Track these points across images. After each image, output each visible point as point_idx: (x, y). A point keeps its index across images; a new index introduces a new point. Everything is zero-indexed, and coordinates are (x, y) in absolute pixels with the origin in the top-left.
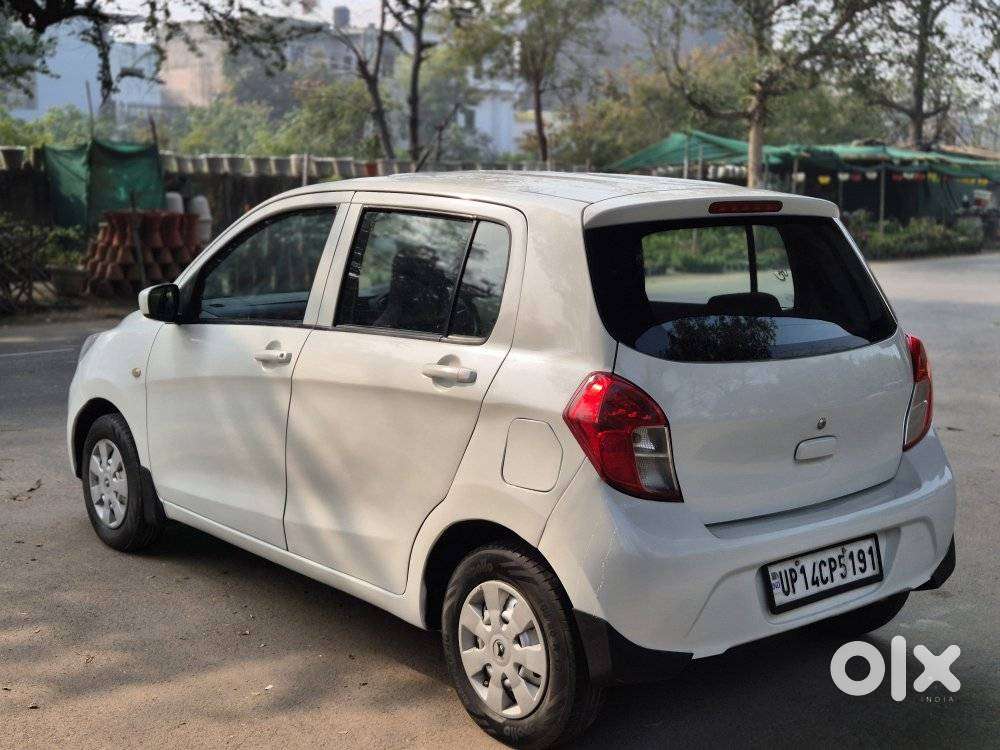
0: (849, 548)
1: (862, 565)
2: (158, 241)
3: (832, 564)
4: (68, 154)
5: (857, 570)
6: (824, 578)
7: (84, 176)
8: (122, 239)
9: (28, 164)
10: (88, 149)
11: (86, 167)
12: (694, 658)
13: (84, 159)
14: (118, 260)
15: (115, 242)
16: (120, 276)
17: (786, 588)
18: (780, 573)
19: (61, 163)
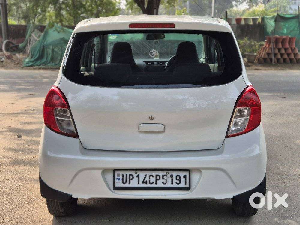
0: (171, 173)
1: (178, 182)
2: (280, 46)
3: (158, 178)
4: (270, 19)
5: (174, 183)
6: (151, 182)
7: (273, 26)
8: (269, 45)
9: (259, 23)
10: (275, 17)
11: (274, 23)
12: (72, 197)
13: (273, 20)
14: (267, 52)
15: (267, 46)
16: (266, 57)
17: (125, 181)
18: (123, 175)
19: (268, 22)
